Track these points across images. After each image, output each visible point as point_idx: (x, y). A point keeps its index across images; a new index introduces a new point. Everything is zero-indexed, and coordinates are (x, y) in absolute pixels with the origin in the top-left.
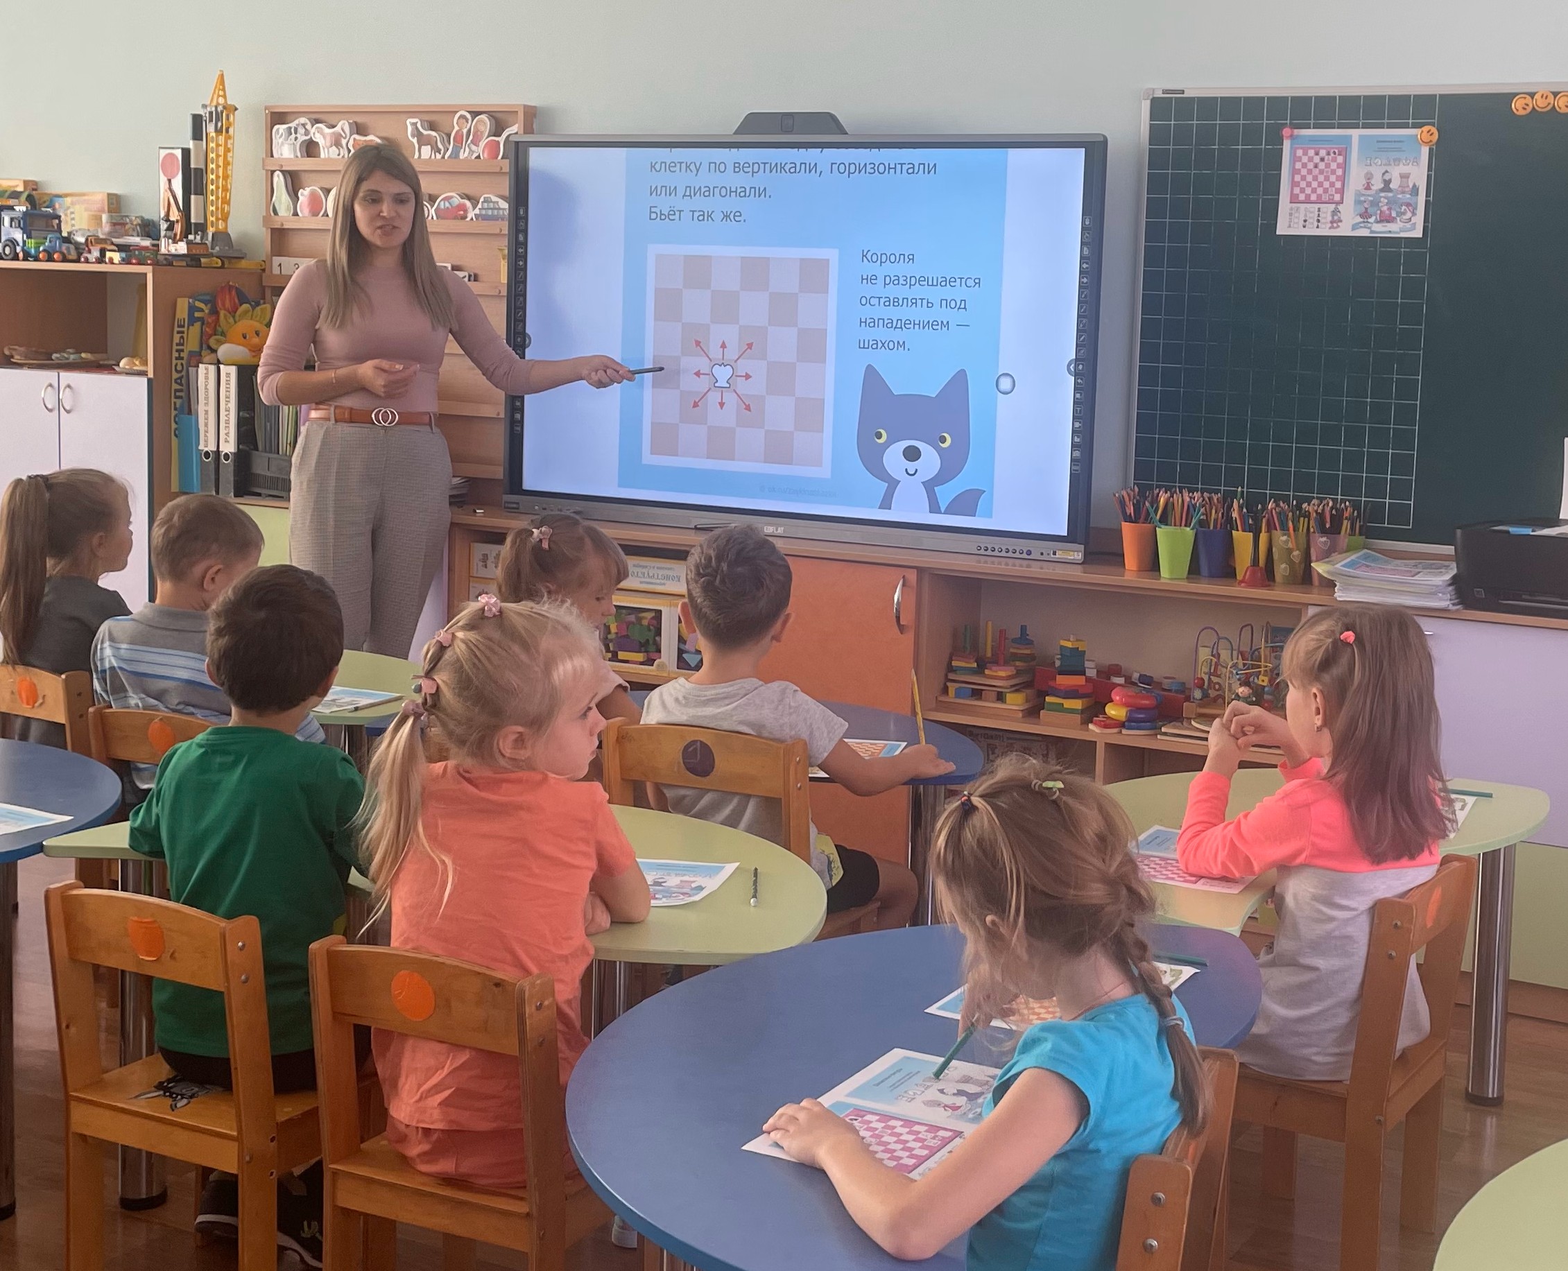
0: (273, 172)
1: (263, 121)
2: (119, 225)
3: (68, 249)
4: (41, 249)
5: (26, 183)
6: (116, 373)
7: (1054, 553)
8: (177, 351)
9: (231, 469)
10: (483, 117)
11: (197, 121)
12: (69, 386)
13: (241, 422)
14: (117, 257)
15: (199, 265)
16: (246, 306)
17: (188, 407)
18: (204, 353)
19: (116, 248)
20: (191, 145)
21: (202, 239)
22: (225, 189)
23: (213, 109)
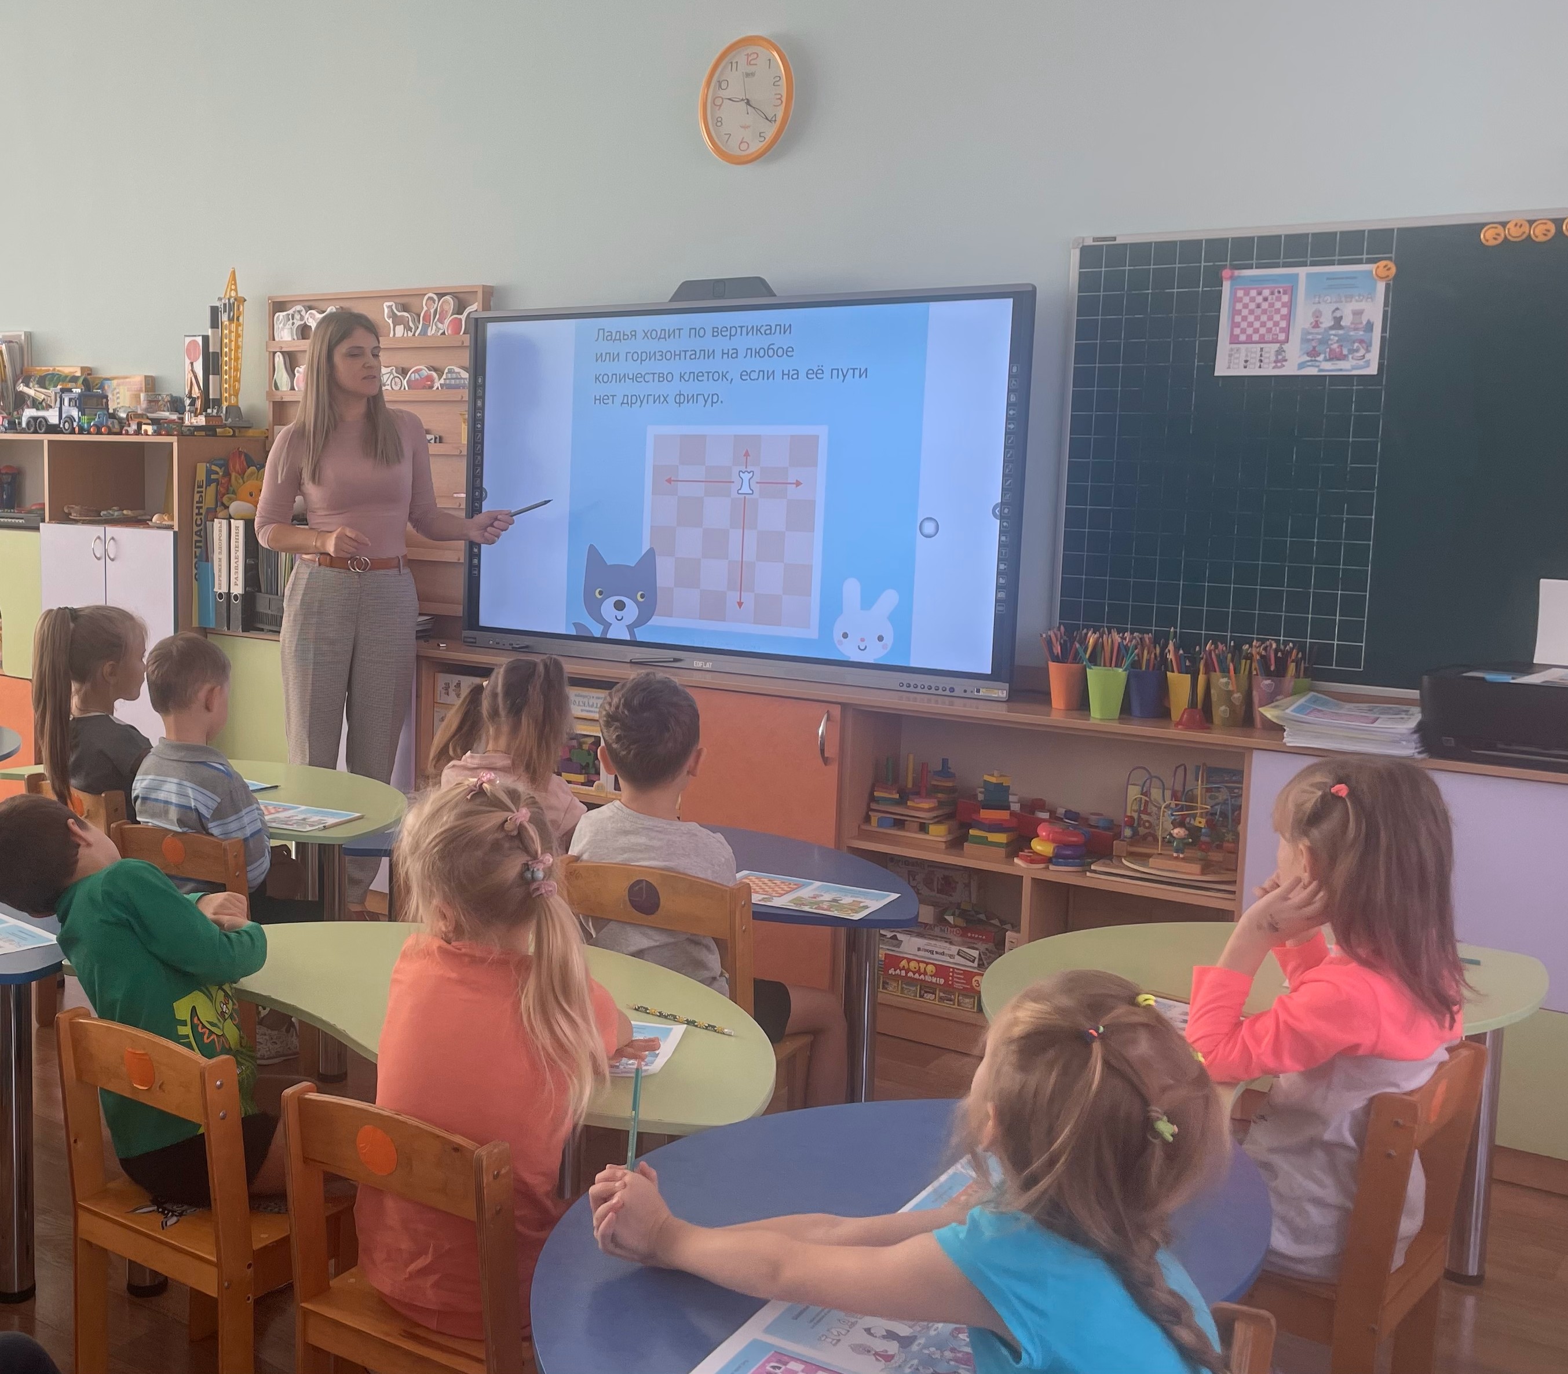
0: (274, 353)
1: (266, 309)
2: (154, 402)
3: (113, 423)
4: (92, 424)
5: (83, 369)
6: (149, 527)
7: (978, 691)
8: (197, 507)
9: (240, 608)
10: (447, 297)
11: (215, 311)
12: (113, 538)
13: (247, 569)
14: (150, 429)
15: (215, 435)
16: (253, 468)
17: (206, 556)
18: (218, 509)
19: (150, 422)
20: (209, 332)
21: (217, 413)
22: (236, 370)
23: (227, 301)
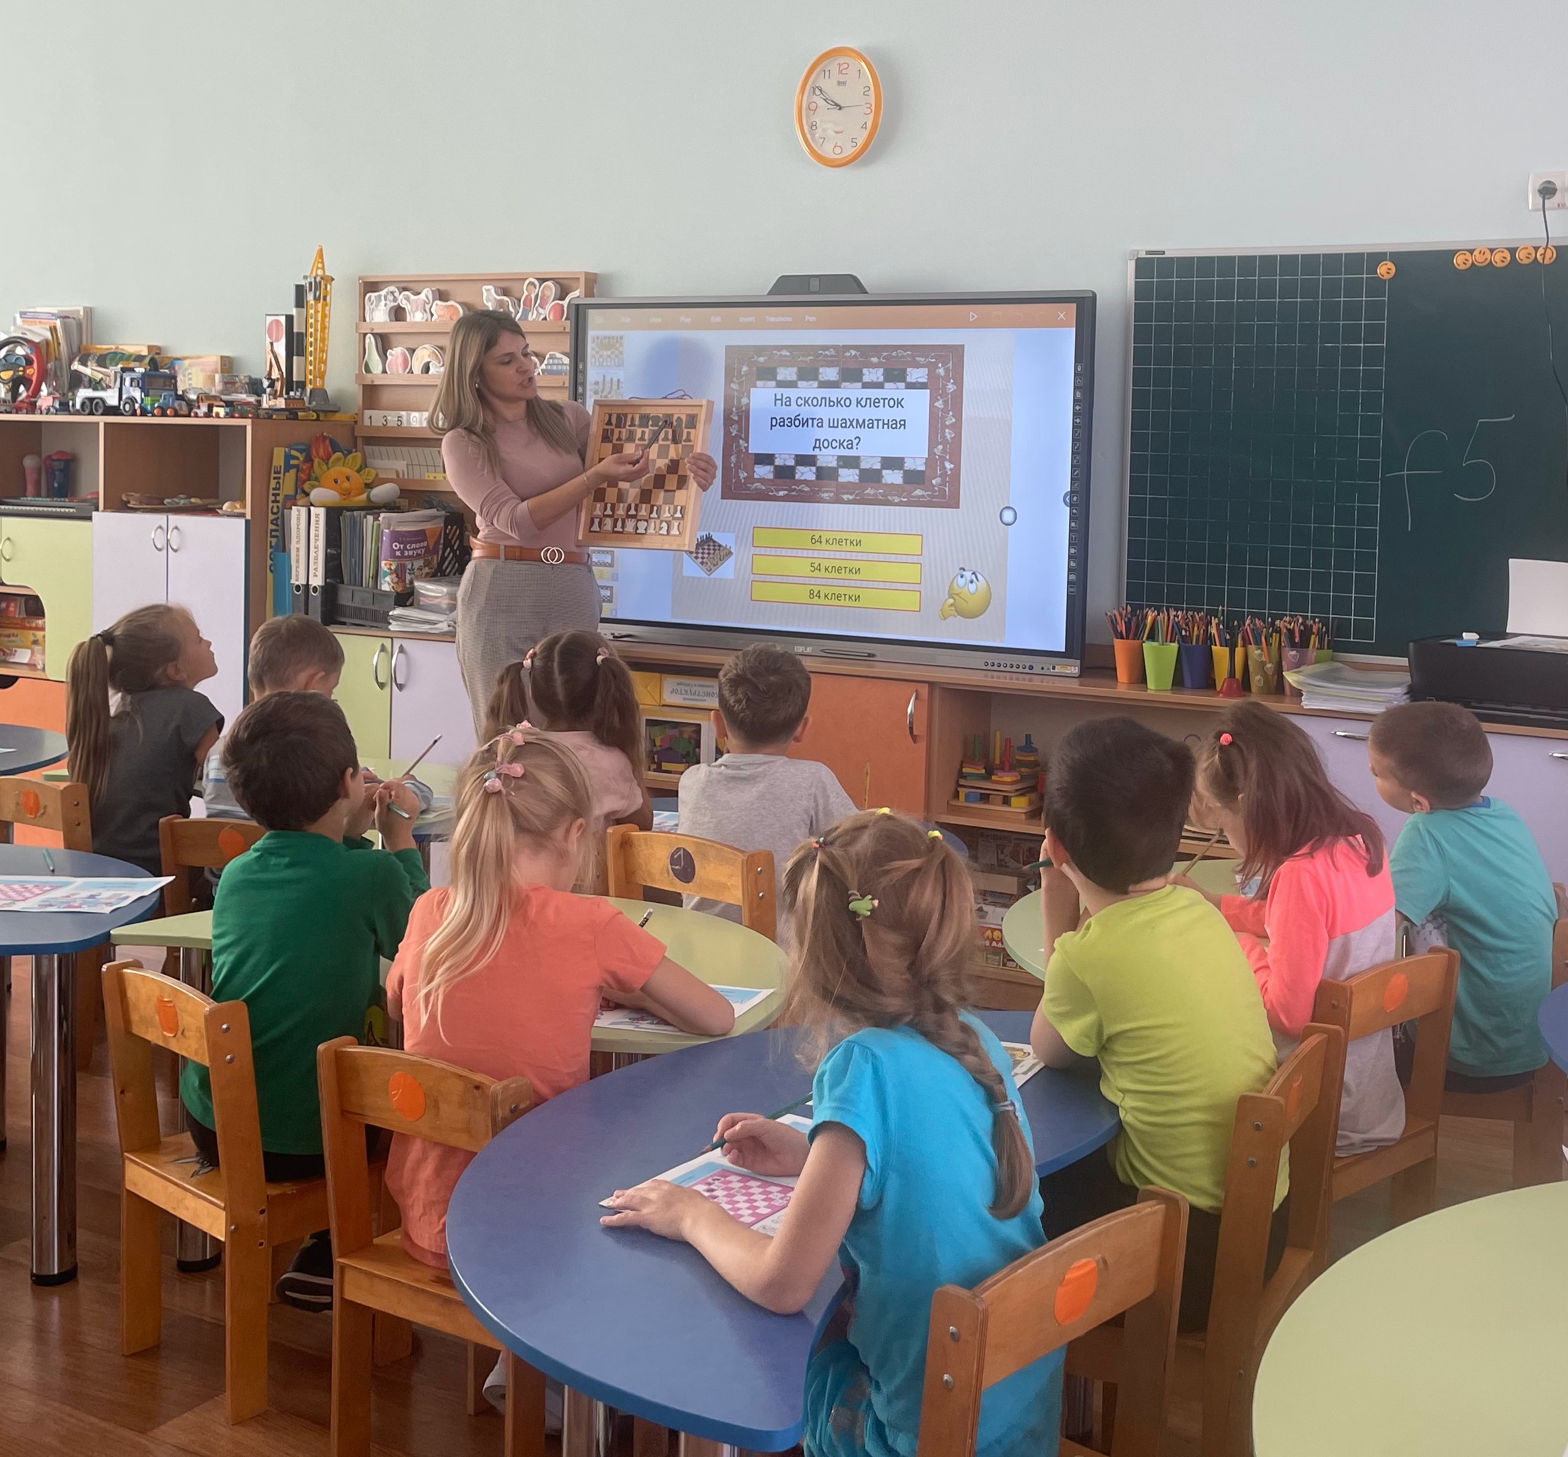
0: (365, 335)
1: (357, 290)
2: (229, 384)
3: (180, 405)
4: (157, 405)
5: (150, 348)
6: (218, 515)
7: (1054, 668)
8: (273, 495)
9: (319, 600)
10: (549, 283)
11: (300, 290)
12: (176, 528)
13: (328, 558)
14: (222, 412)
15: (296, 418)
16: (338, 454)
17: (282, 545)
18: (298, 497)
19: (223, 404)
20: (294, 312)
21: (301, 394)
22: (322, 351)
23: (313, 280)
